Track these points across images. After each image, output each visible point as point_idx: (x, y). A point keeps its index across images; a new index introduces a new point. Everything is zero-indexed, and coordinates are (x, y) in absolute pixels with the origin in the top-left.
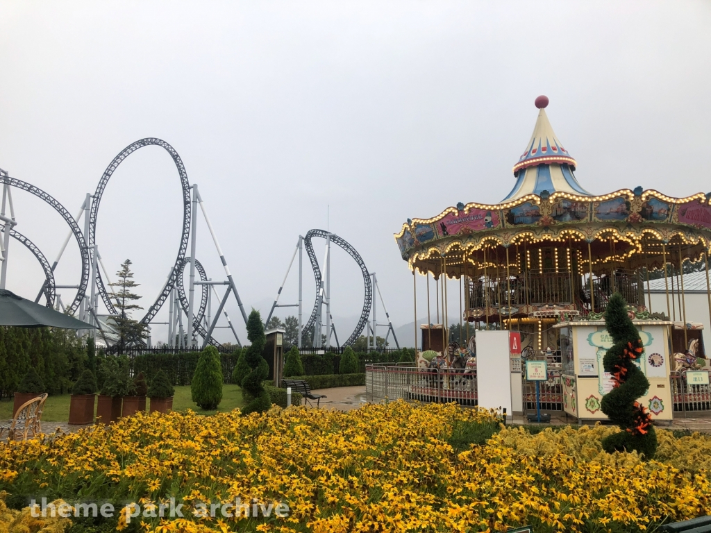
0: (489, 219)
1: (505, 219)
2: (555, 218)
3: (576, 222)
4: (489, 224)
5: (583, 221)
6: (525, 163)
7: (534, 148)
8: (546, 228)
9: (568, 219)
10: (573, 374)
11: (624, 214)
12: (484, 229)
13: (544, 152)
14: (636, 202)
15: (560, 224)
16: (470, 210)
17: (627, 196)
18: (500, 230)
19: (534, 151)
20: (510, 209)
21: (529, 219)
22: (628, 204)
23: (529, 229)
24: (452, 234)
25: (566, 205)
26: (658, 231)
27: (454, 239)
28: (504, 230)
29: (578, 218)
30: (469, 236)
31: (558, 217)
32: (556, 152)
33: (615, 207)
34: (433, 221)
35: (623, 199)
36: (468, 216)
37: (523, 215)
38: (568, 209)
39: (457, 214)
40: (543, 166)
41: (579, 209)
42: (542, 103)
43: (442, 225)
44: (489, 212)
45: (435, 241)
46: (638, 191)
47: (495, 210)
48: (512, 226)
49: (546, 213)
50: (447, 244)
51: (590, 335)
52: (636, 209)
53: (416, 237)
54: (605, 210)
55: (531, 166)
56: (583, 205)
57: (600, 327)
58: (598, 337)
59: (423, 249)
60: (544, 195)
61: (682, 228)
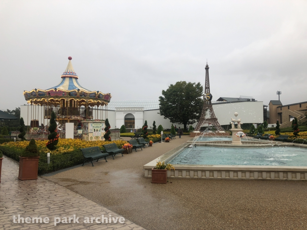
0: (64, 94)
1: (68, 94)
2: (80, 96)
3: (85, 97)
4: (63, 95)
5: (86, 97)
6: (66, 76)
7: (68, 72)
8: (78, 98)
9: (83, 96)
10: (88, 132)
11: (95, 97)
12: (62, 96)
13: (71, 74)
14: (97, 94)
15: (81, 97)
16: (58, 90)
17: (96, 93)
18: (66, 97)
19: (68, 73)
20: (70, 92)
21: (74, 95)
22: (96, 94)
23: (74, 98)
24: (52, 96)
25: (83, 93)
26: (100, 101)
27: (52, 97)
28: (67, 97)
29: (85, 96)
30: (57, 97)
31: (81, 96)
32: (74, 74)
33: (93, 95)
34: (46, 91)
35: (95, 93)
36: (58, 92)
37: (73, 94)
38: (83, 94)
39: (54, 91)
40: (71, 78)
41: (86, 94)
42: (70, 59)
43: (49, 93)
44: (64, 92)
45: (46, 97)
46: (98, 92)
47: (66, 92)
48: (70, 96)
49: (78, 94)
50: (49, 98)
51: (92, 124)
52: (97, 96)
53: (37, 94)
54: (91, 95)
55: (67, 77)
56: (87, 93)
57: (94, 123)
58: (93, 125)
59: (39, 98)
60: (79, 90)
61: (104, 100)
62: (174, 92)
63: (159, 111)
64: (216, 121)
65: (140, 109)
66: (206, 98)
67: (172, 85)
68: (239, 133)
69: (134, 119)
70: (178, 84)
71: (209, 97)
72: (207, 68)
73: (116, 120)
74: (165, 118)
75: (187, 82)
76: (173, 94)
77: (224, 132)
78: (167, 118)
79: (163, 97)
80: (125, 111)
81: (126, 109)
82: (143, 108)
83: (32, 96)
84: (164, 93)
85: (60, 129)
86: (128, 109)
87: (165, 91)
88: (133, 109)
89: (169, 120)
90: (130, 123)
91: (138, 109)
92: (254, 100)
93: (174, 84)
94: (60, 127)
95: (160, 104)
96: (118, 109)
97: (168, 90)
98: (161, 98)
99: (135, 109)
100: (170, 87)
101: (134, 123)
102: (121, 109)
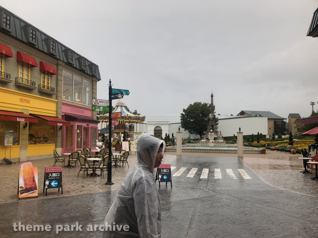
9: (130, 118)
13: (122, 104)
17: (137, 116)
19: (120, 103)
33: (135, 117)
49: (127, 117)
52: (138, 118)
53: (104, 117)
54: (134, 118)
55: (119, 106)
56: (132, 117)
57: (137, 134)
58: (136, 135)
59: (105, 119)
60: (128, 115)
61: (141, 120)
62: (192, 110)
63: (180, 125)
64: (218, 133)
65: (167, 123)
66: (211, 117)
67: (191, 105)
68: (211, 140)
69: (161, 130)
70: (195, 104)
71: (213, 116)
72: (212, 96)
73: (148, 131)
74: (185, 130)
75: (202, 103)
76: (191, 112)
77: (222, 141)
78: (187, 130)
79: (184, 113)
80: (154, 124)
81: (155, 123)
82: (169, 122)
83: (101, 118)
84: (184, 110)
85: (117, 138)
86: (157, 123)
87: (186, 109)
88: (161, 123)
89: (188, 132)
90: (159, 133)
91: (165, 123)
92: (261, 115)
93: (192, 104)
94: (117, 137)
95: (181, 120)
96: (149, 123)
97: (187, 108)
98: (182, 114)
99: (163, 123)
100: (189, 106)
101: (162, 134)
102: (151, 123)
